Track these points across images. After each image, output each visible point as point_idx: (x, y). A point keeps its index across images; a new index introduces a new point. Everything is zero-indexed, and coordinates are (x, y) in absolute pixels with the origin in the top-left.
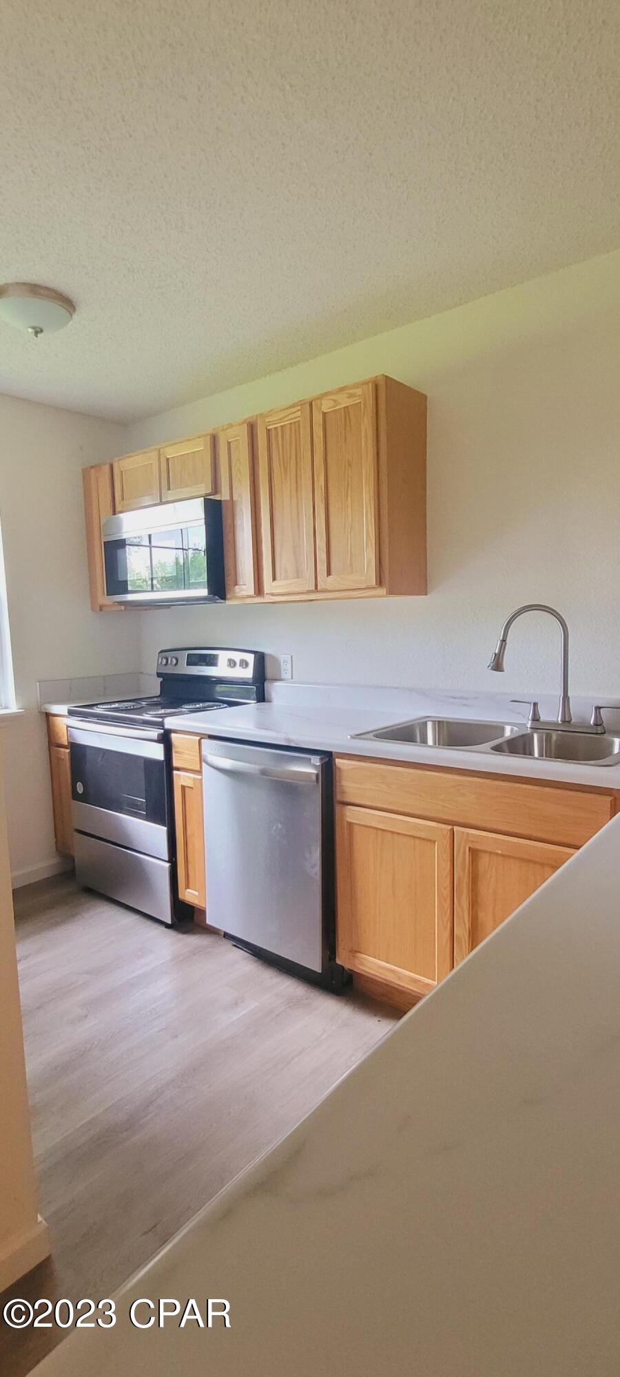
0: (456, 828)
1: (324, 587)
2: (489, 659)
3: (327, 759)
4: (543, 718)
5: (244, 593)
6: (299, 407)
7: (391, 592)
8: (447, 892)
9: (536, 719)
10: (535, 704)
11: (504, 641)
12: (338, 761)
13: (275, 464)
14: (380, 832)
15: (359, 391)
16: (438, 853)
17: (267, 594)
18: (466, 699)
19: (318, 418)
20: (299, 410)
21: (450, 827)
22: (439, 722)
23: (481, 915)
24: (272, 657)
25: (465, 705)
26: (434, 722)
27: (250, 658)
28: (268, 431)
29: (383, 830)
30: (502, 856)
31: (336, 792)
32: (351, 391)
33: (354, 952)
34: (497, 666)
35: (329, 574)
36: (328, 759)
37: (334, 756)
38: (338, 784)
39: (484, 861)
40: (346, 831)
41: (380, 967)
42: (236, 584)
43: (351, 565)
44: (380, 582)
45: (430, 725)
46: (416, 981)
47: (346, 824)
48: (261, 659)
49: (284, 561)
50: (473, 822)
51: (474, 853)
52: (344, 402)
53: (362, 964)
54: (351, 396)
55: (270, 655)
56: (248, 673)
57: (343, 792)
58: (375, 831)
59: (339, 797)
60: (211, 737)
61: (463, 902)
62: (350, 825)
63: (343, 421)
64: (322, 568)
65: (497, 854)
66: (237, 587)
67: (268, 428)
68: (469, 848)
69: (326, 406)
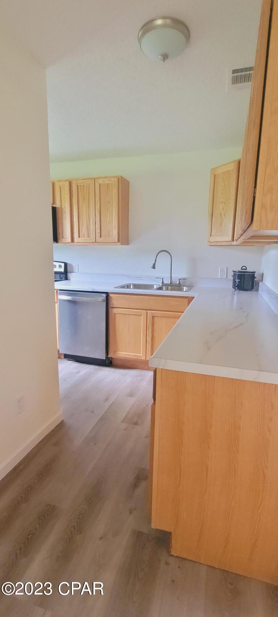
0: (148, 311)
1: (99, 241)
2: (152, 265)
3: (107, 295)
4: (165, 283)
5: (66, 241)
6: (90, 180)
7: (122, 244)
8: (145, 329)
9: (163, 283)
10: (163, 279)
11: (156, 260)
12: (110, 295)
13: (80, 199)
14: (124, 315)
15: (113, 179)
16: (143, 318)
17: (76, 242)
18: (141, 278)
19: (97, 186)
20: (90, 181)
21: (146, 311)
22: (134, 285)
23: (154, 334)
24: (71, 265)
25: (141, 280)
26: (133, 285)
27: (63, 265)
28: (77, 186)
29: (126, 314)
30: (161, 317)
31: (110, 304)
32: (110, 179)
33: (115, 352)
34: (154, 267)
35: (101, 237)
36: (107, 293)
37: (109, 294)
38: (111, 302)
39: (156, 319)
40: (113, 315)
41: (124, 354)
42: (63, 238)
43: (109, 235)
44: (119, 241)
45: (132, 285)
46: (134, 356)
47: (113, 314)
48: (66, 265)
49: (84, 231)
50: (153, 309)
51: (153, 317)
52: (107, 181)
53: (118, 355)
54: (109, 180)
55: (69, 264)
56: (62, 270)
57: (113, 304)
58: (123, 315)
59: (111, 306)
60: (61, 290)
61: (150, 331)
62: (115, 314)
63: (107, 188)
64: (98, 235)
65: (159, 317)
66: (63, 239)
67: (78, 185)
68: (152, 316)
69: (100, 181)
